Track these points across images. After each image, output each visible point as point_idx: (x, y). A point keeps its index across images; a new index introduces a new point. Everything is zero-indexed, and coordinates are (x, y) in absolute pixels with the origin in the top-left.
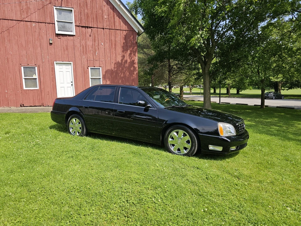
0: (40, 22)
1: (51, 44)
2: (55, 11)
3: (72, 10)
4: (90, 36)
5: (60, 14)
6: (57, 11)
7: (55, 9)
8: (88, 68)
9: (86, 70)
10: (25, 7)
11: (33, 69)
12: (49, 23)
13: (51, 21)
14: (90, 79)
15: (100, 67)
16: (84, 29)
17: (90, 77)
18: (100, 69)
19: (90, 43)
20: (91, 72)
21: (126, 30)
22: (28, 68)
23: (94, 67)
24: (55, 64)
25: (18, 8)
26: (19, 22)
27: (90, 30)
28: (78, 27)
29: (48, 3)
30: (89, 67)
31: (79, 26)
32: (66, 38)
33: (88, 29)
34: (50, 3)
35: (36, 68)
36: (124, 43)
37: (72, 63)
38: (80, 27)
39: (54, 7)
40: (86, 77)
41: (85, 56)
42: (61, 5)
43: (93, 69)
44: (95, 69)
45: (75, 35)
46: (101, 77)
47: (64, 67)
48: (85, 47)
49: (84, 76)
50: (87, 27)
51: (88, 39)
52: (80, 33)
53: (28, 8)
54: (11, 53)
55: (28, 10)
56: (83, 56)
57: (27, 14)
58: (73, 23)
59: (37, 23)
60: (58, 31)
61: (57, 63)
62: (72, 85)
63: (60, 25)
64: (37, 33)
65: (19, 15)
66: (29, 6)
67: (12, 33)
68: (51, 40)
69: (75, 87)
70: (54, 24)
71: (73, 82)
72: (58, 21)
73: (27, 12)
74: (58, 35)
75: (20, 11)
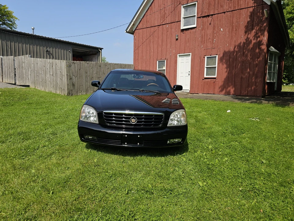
0: (172, 23)
1: (177, 39)
2: (183, 10)
3: (195, 4)
4: (210, 24)
5: (186, 11)
6: (184, 9)
7: (182, 7)
8: (204, 57)
9: (203, 60)
10: (163, 13)
11: (163, 62)
12: (178, 22)
14: (205, 69)
15: (216, 55)
16: (205, 18)
17: (206, 66)
18: (216, 57)
19: (209, 32)
20: (207, 61)
21: (252, 7)
22: (161, 62)
23: (211, 55)
24: (178, 56)
25: (159, 15)
26: (159, 26)
27: (210, 18)
29: (178, 4)
30: (206, 56)
31: (200, 17)
32: (189, 31)
33: (209, 18)
34: (180, 4)
35: (165, 61)
36: (248, 22)
37: (191, 54)
38: (201, 18)
39: (182, 6)
40: (202, 66)
41: (203, 46)
42: (188, 2)
43: (209, 58)
44: (211, 58)
45: (196, 27)
46: (216, 66)
47: (185, 58)
48: (204, 36)
49: (200, 65)
50: (208, 16)
51: (208, 28)
52: (201, 24)
53: (165, 13)
54: (152, 51)
55: (165, 15)
56: (201, 46)
57: (164, 19)
58: (195, 16)
59: (169, 24)
60: (184, 26)
61: (179, 56)
62: (189, 74)
63: (186, 20)
64: (169, 33)
65: (159, 21)
66: (166, 11)
67: (155, 36)
68: (177, 35)
69: (191, 76)
70: (181, 21)
71: (190, 72)
72: (184, 18)
73: (164, 17)
74: (183, 30)
75: (160, 18)
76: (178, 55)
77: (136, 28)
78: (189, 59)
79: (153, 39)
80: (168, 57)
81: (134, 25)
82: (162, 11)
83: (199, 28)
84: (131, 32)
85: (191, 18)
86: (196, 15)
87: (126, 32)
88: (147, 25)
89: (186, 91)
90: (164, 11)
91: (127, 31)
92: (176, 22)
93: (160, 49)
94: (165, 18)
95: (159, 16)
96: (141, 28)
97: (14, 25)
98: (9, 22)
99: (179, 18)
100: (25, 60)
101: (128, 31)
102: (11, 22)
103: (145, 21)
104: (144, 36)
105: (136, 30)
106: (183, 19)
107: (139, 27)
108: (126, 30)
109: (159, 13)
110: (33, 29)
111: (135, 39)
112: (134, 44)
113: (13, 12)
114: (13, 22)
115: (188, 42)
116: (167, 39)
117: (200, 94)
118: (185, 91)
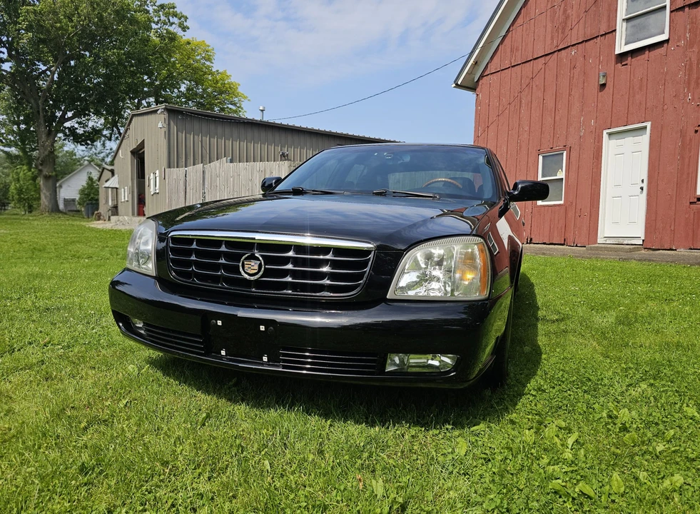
0: (586, 41)
1: (603, 86)
8: (697, 132)
9: (691, 140)
10: (562, 18)
11: (558, 158)
12: (606, 34)
13: (609, 26)
22: (551, 158)
24: (605, 136)
25: (549, 25)
26: (548, 57)
28: (681, 13)
31: (682, 9)
32: (643, 56)
35: (565, 153)
37: (648, 125)
38: (687, 9)
40: (687, 160)
41: (693, 95)
45: (667, 41)
47: (629, 141)
48: (698, 65)
49: (682, 158)
52: (686, 27)
53: (567, 17)
54: (527, 128)
55: (566, 23)
56: (686, 96)
57: (563, 33)
58: (665, 7)
59: (580, 45)
60: (625, 45)
61: (610, 134)
62: (642, 188)
63: (633, 26)
64: (577, 71)
65: (549, 41)
66: (569, 11)
67: (534, 86)
68: (601, 74)
69: (649, 194)
70: (615, 30)
71: (645, 181)
72: (628, 20)
73: (564, 29)
74: (623, 56)
75: (552, 32)
76: (605, 132)
77: (484, 71)
78: (644, 140)
79: (529, 96)
80: (572, 141)
81: (476, 63)
82: (560, 13)
83: (679, 40)
84: (471, 86)
85: (652, 17)
86: (668, 3)
87: (454, 85)
88: (514, 58)
89: (630, 242)
90: (565, 11)
91: (457, 84)
92: (602, 36)
93: (549, 120)
94: (567, 31)
95: (549, 29)
96: (496, 69)
97: (240, 111)
98: (230, 106)
99: (609, 21)
100: (221, 170)
101: (459, 83)
102: (235, 104)
103: (509, 50)
104: (503, 91)
105: (482, 76)
106: (625, 24)
107: (492, 69)
108: (455, 82)
109: (548, 18)
110: (262, 111)
111: (478, 103)
112: (476, 116)
113: (239, 85)
114: (238, 105)
115: (641, 89)
116: (571, 90)
117: (682, 252)
118: (625, 242)
